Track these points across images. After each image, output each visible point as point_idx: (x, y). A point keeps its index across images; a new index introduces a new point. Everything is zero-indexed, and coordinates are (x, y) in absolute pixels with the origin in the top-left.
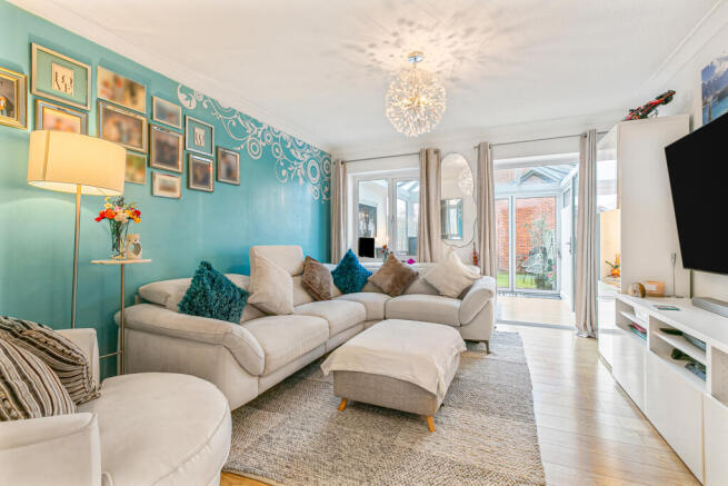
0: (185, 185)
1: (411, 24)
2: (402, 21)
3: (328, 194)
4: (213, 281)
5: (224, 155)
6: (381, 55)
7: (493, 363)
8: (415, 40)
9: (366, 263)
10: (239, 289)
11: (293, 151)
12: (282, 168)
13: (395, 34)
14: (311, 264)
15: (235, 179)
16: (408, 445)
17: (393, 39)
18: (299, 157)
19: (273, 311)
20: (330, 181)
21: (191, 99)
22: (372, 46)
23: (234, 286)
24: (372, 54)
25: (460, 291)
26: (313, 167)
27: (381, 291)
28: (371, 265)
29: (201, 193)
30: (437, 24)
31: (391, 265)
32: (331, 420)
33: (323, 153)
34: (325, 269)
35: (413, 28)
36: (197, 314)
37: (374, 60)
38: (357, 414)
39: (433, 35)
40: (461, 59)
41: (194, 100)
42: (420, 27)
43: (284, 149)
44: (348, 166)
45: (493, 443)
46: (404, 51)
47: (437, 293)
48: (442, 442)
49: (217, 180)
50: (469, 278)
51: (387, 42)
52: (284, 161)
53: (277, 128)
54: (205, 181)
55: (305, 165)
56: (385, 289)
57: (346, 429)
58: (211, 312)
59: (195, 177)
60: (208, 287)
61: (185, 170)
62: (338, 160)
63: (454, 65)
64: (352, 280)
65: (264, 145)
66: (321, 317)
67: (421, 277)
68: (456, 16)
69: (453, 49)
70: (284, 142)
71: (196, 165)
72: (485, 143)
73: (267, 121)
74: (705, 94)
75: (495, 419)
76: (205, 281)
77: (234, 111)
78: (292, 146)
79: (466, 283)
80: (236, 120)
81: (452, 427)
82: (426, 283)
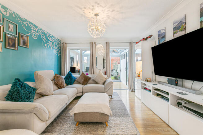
0: (4, 47)
1: (98, 4)
2: (96, 3)
3: (60, 53)
4: (22, 86)
5: (22, 36)
6: (87, 11)
7: (114, 101)
8: (98, 10)
9: (74, 75)
10: (32, 88)
11: (48, 38)
12: (45, 43)
13: (93, 6)
14: (58, 76)
15: (27, 46)
16: (103, 133)
17: (92, 8)
18: (51, 40)
19: (46, 94)
20: (61, 49)
21: (7, 12)
22: (85, 8)
23: (30, 87)
24: (84, 11)
25: (103, 82)
26: (55, 44)
27: (80, 83)
28: (75, 75)
29: (12, 50)
30: (105, 6)
31: (83, 76)
32: (75, 130)
33: (58, 40)
34: (62, 78)
35: (99, 5)
36: (15, 101)
37: (84, 13)
38: (83, 126)
39: (103, 9)
40: (109, 18)
41: (8, 12)
42: (101, 6)
43: (46, 37)
44: (67, 44)
45: (124, 125)
46: (94, 12)
47: (97, 83)
48: (111, 129)
49: (19, 45)
50: (105, 78)
51: (89, 8)
52: (45, 41)
53: (43, 29)
54: (14, 45)
55: (53, 43)
56: (81, 83)
57: (81, 132)
58: (22, 99)
59: (9, 44)
60: (20, 89)
61: (4, 41)
62: (64, 43)
63: (106, 19)
64: (70, 81)
65: (38, 34)
66: (65, 94)
67: (92, 79)
68: (111, 5)
69: (107, 15)
70: (46, 35)
71: (9, 38)
72: (108, 42)
73: (40, 26)
74: (159, 36)
75: (121, 118)
76: (18, 86)
77: (26, 20)
78: (48, 36)
79: (105, 80)
80: (27, 24)
81: (112, 123)
82: (93, 80)
